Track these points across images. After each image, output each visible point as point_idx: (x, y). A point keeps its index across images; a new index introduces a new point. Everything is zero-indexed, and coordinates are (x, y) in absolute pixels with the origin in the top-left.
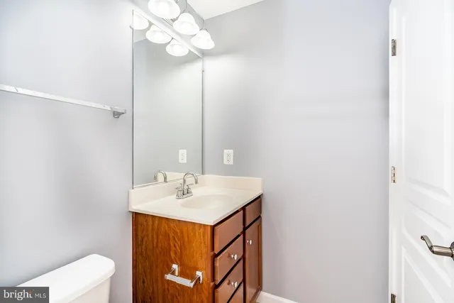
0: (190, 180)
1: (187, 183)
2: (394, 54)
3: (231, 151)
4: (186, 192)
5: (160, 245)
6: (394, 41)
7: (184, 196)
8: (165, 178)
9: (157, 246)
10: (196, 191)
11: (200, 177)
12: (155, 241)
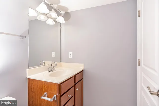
0: (54, 65)
1: (53, 66)
2: (139, 16)
3: (72, 53)
4: (52, 69)
5: (39, 86)
6: (139, 11)
7: (51, 71)
8: (44, 64)
9: (38, 87)
10: (57, 69)
11: (58, 64)
12: (37, 85)
